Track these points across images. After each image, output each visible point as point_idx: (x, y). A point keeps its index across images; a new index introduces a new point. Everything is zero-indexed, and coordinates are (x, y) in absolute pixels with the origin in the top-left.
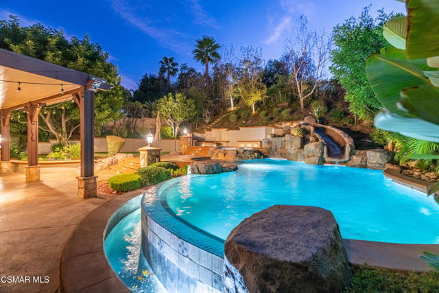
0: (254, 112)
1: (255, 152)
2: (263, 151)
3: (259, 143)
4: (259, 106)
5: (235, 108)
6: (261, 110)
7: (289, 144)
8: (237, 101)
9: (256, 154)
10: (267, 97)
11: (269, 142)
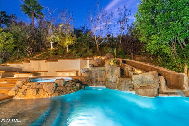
0: (68, 51)
1: (76, 82)
2: (82, 79)
3: (76, 72)
4: (71, 48)
5: (54, 48)
6: (73, 50)
7: (110, 73)
8: (55, 44)
9: (78, 85)
10: (76, 43)
11: (88, 72)
